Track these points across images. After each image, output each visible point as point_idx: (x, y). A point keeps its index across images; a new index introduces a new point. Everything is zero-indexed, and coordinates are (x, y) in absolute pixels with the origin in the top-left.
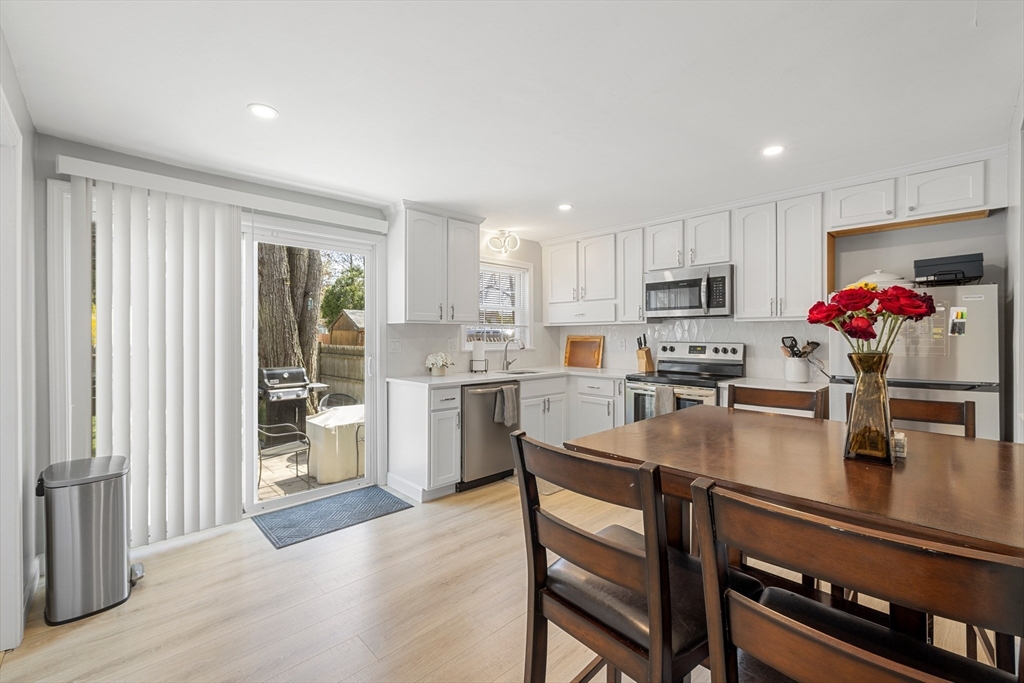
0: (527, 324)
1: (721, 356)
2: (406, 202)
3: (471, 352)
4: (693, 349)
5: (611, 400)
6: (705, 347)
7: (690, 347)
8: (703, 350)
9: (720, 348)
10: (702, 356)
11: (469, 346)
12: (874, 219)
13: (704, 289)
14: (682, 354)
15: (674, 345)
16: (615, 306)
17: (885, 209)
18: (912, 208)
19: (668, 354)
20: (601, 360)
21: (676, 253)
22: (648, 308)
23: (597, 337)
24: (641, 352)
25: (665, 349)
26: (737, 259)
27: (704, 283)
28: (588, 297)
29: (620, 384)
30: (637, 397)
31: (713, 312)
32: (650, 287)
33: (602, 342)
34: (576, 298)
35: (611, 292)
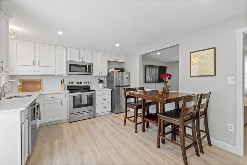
1: (85, 84)
4: (78, 83)
5: (62, 100)
6: (81, 82)
7: (77, 82)
8: (81, 83)
9: (85, 82)
10: (81, 84)
12: (114, 60)
13: (87, 68)
14: (75, 84)
15: (73, 82)
16: (55, 70)
17: (115, 59)
18: (118, 60)
19: (71, 84)
20: (41, 88)
21: (78, 57)
22: (70, 71)
23: (39, 80)
24: (62, 84)
25: (70, 83)
26: (93, 62)
27: (87, 67)
28: (41, 65)
29: (66, 95)
30: (74, 97)
31: (89, 73)
32: (70, 65)
33: (41, 81)
34: (34, 65)
35: (53, 65)
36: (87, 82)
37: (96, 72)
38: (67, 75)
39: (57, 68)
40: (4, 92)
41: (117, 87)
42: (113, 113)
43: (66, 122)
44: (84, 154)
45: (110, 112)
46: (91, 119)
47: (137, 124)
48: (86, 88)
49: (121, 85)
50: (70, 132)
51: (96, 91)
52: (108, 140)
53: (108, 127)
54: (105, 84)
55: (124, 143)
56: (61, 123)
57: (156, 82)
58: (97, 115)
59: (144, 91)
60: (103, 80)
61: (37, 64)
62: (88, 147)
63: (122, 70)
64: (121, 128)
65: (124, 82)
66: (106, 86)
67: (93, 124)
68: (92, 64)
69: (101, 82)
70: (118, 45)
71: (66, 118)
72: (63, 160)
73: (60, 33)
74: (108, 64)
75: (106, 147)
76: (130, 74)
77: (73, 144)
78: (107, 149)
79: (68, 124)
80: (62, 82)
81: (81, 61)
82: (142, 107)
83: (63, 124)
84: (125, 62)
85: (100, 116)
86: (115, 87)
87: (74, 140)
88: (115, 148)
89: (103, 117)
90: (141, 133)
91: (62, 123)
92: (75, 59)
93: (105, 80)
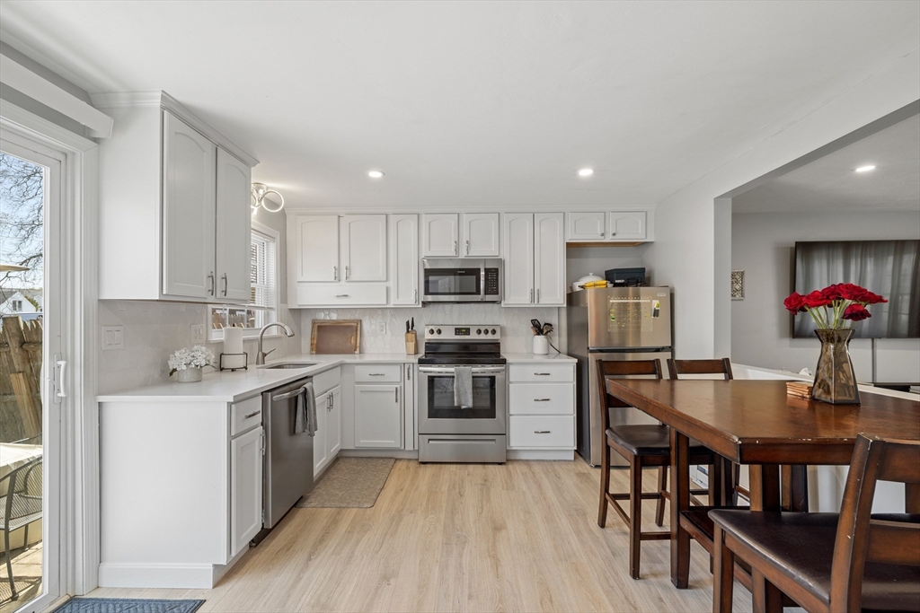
0: (274, 306)
1: (483, 337)
2: (165, 97)
3: (221, 343)
4: (458, 331)
5: (398, 386)
6: (469, 329)
7: (456, 329)
8: (467, 332)
9: (483, 329)
10: (467, 337)
11: (217, 335)
12: (594, 237)
13: (482, 279)
14: (448, 335)
15: (441, 328)
16: (387, 289)
17: (600, 231)
18: (614, 234)
19: (435, 336)
20: (358, 345)
21: (453, 242)
22: (427, 292)
23: (353, 321)
24: (409, 335)
25: (432, 332)
26: (504, 255)
27: (483, 273)
28: (353, 278)
29: (409, 369)
30: (431, 380)
31: (489, 298)
32: (428, 272)
33: (359, 325)
34: (337, 278)
35: (381, 275)
36: (487, 327)
37: (516, 291)
38: (420, 306)
39: (392, 284)
40: (265, 351)
41: (601, 351)
42: (585, 460)
43: (410, 460)
44: (392, 581)
45: (571, 456)
46: (490, 466)
47: (638, 537)
48: (489, 352)
49: (630, 345)
50: (403, 493)
51: (510, 364)
52: (496, 563)
53: (529, 513)
54: (560, 339)
55: (551, 601)
56: (396, 459)
57: (880, 337)
58: (518, 458)
59: (726, 380)
60: (554, 321)
61: (343, 277)
62: (418, 562)
63: (636, 278)
64: (578, 533)
65: (642, 330)
66: (564, 348)
67: (485, 483)
68: (501, 262)
69: (539, 329)
70: (586, 172)
71: (409, 447)
72: (329, 574)
73: (375, 174)
74: (569, 256)
75: (470, 587)
76: (672, 296)
77: (385, 535)
78: (470, 597)
79: (413, 465)
80: (410, 327)
81: (463, 254)
82: (673, 461)
83: (399, 464)
84: (652, 242)
85: (527, 462)
86: (592, 351)
87: (394, 523)
88: (500, 605)
89: (537, 468)
90: (665, 587)
91: (401, 459)
92: (444, 250)
93: (560, 322)
